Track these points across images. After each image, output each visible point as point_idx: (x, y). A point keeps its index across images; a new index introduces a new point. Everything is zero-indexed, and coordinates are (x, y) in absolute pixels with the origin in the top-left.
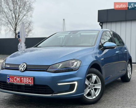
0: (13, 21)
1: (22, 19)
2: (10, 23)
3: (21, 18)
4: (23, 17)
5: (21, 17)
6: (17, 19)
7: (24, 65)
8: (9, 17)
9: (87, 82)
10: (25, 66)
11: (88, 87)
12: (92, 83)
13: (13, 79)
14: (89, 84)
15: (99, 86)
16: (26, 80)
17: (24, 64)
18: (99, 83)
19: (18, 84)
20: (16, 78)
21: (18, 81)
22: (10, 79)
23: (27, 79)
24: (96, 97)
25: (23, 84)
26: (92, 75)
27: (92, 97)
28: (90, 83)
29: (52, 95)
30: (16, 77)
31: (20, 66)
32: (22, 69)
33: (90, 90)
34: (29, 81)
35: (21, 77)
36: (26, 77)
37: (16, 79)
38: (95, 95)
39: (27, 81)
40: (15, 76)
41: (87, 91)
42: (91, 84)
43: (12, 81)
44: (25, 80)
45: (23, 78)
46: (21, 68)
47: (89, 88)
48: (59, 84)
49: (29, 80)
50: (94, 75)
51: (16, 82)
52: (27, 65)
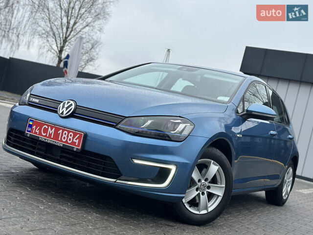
0: (60, 31)
1: (80, 31)
2: (54, 34)
3: (78, 30)
4: (85, 27)
5: (79, 26)
6: (70, 30)
7: (71, 105)
8: (55, 20)
9: (195, 175)
10: (73, 107)
11: (197, 187)
12: (206, 180)
13: (40, 130)
14: (199, 181)
15: (219, 191)
16: (68, 136)
17: (72, 102)
18: (221, 184)
19: (49, 141)
20: (48, 128)
21: (50, 135)
22: (34, 127)
23: (71, 135)
24: (208, 213)
25: (60, 144)
26: (210, 163)
27: (198, 210)
28: (201, 178)
29: (115, 182)
30: (48, 126)
31: (62, 104)
32: (65, 113)
33: (199, 193)
34: (74, 141)
35: (57, 128)
36: (69, 130)
37: (46, 131)
38: (206, 208)
39: (70, 140)
40: (46, 123)
41: (193, 194)
42: (203, 181)
43: (38, 132)
44: (66, 136)
45: (61, 131)
46: (63, 110)
47: (197, 190)
48: (136, 161)
49: (73, 138)
50: (213, 164)
51: (46, 136)
52: (76, 106)
